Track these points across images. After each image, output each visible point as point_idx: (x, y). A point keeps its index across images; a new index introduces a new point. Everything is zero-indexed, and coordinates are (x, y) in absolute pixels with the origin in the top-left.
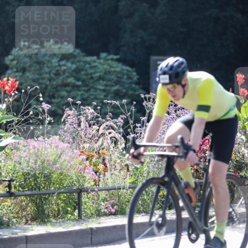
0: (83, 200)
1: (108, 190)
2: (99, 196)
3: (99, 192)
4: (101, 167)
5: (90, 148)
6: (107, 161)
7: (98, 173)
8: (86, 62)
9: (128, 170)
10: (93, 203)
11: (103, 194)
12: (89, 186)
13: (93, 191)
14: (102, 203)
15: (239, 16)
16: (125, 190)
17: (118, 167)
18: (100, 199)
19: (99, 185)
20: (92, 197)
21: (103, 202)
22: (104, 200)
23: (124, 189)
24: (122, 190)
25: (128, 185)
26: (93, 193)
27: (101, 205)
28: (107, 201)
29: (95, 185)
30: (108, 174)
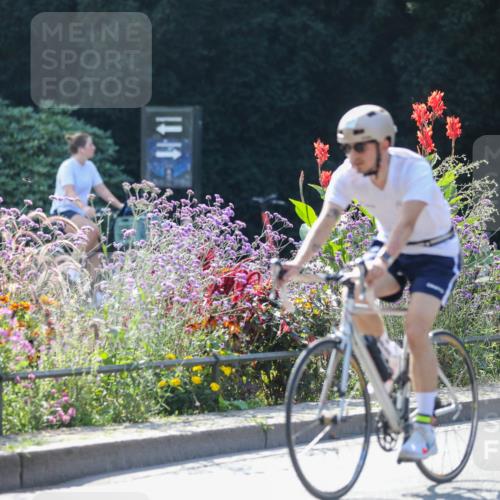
0: (5, 398)
1: (57, 376)
2: (38, 388)
3: (37, 381)
4: (43, 329)
5: (18, 292)
6: (53, 319)
7: (36, 343)
8: (11, 119)
9: (97, 335)
10: (26, 402)
11: (45, 385)
12: (17, 368)
13: (25, 378)
14: (44, 403)
15: (319, 26)
16: (90, 377)
17: (77, 331)
18: (41, 395)
19: (37, 366)
20: (23, 390)
21: (46, 400)
22: (49, 396)
23: (88, 373)
24: (84, 377)
25: (95, 366)
26: (24, 383)
27: (42, 406)
28: (53, 399)
29: (30, 365)
30: (56, 346)
